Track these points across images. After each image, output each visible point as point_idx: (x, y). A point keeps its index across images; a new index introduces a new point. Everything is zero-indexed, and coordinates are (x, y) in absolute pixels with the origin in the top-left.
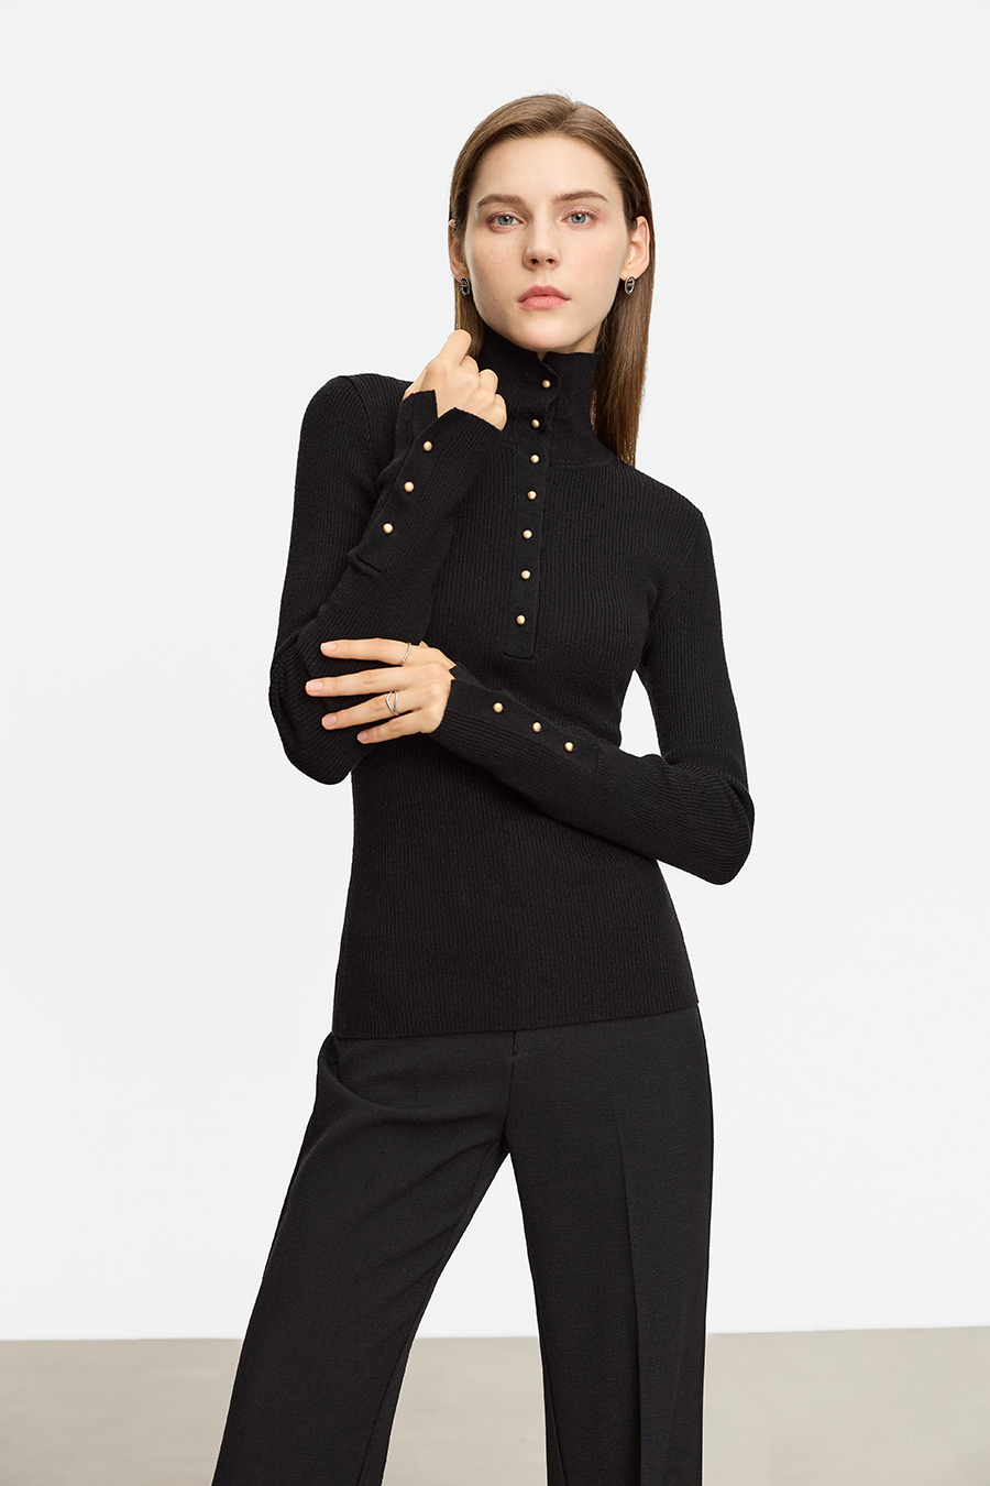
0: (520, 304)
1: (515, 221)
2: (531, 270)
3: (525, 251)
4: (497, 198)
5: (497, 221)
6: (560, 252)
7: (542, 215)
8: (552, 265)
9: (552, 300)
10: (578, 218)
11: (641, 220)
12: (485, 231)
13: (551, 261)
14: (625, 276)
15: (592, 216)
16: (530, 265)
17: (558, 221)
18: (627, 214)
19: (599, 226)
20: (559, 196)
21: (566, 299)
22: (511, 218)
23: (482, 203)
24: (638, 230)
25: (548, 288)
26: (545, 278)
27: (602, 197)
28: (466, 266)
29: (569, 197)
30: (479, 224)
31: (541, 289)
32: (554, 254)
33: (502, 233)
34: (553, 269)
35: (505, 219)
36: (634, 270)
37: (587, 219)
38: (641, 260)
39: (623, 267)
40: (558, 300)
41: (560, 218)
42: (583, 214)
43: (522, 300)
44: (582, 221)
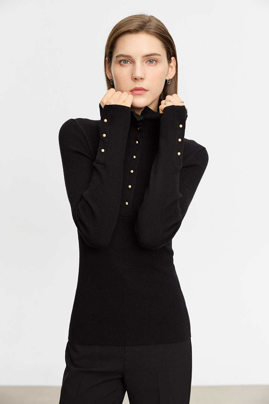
1: (129, 63)
2: (134, 81)
3: (132, 75)
4: (123, 56)
5: (122, 62)
6: (145, 75)
7: (138, 62)
8: (142, 80)
9: (142, 92)
11: (173, 58)
12: (118, 65)
13: (141, 79)
14: (168, 78)
15: (155, 61)
16: (134, 80)
17: (144, 63)
18: (168, 58)
19: (158, 64)
20: (144, 55)
21: (146, 91)
22: (128, 61)
23: (117, 57)
24: (172, 62)
25: (140, 88)
26: (139, 85)
27: (159, 55)
28: (112, 75)
29: (148, 56)
30: (116, 63)
31: (138, 88)
32: (143, 76)
33: (125, 66)
34: (142, 81)
35: (125, 62)
36: (171, 76)
37: (154, 62)
38: (173, 72)
39: (167, 75)
40: (144, 91)
41: (145, 62)
42: (153, 60)
43: (132, 91)
44: (152, 62)
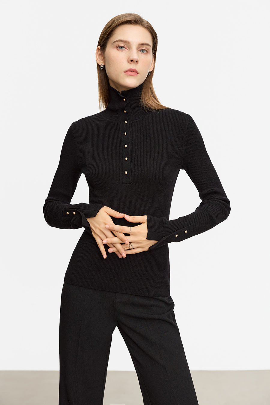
0: (124, 73)
2: (130, 63)
3: (129, 58)
5: (119, 48)
6: (139, 59)
7: (134, 48)
8: (137, 63)
9: (134, 73)
10: (142, 51)
12: (116, 50)
15: (147, 51)
19: (148, 54)
21: (137, 73)
22: (124, 47)
25: (135, 69)
27: (150, 46)
31: (132, 69)
33: (121, 51)
35: (121, 48)
41: (138, 50)
42: (144, 50)
43: (125, 72)
44: (143, 52)
